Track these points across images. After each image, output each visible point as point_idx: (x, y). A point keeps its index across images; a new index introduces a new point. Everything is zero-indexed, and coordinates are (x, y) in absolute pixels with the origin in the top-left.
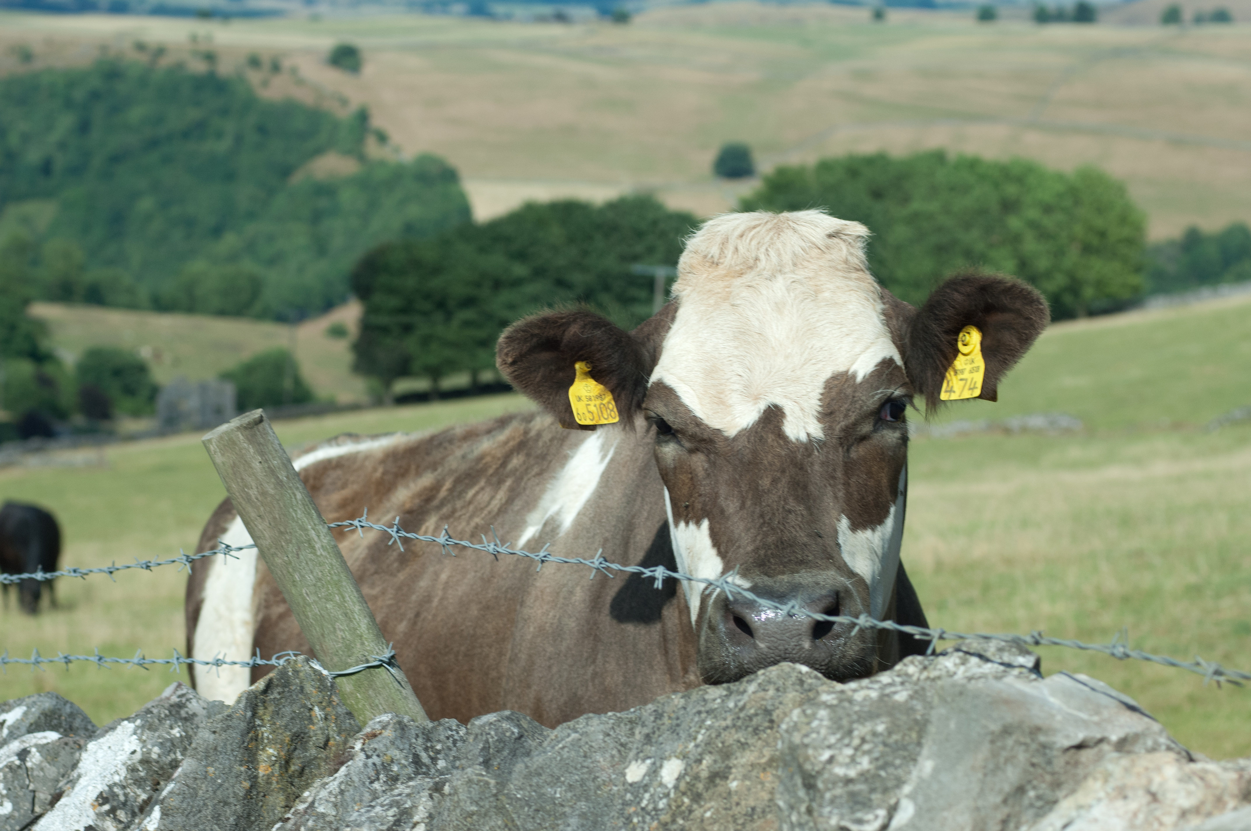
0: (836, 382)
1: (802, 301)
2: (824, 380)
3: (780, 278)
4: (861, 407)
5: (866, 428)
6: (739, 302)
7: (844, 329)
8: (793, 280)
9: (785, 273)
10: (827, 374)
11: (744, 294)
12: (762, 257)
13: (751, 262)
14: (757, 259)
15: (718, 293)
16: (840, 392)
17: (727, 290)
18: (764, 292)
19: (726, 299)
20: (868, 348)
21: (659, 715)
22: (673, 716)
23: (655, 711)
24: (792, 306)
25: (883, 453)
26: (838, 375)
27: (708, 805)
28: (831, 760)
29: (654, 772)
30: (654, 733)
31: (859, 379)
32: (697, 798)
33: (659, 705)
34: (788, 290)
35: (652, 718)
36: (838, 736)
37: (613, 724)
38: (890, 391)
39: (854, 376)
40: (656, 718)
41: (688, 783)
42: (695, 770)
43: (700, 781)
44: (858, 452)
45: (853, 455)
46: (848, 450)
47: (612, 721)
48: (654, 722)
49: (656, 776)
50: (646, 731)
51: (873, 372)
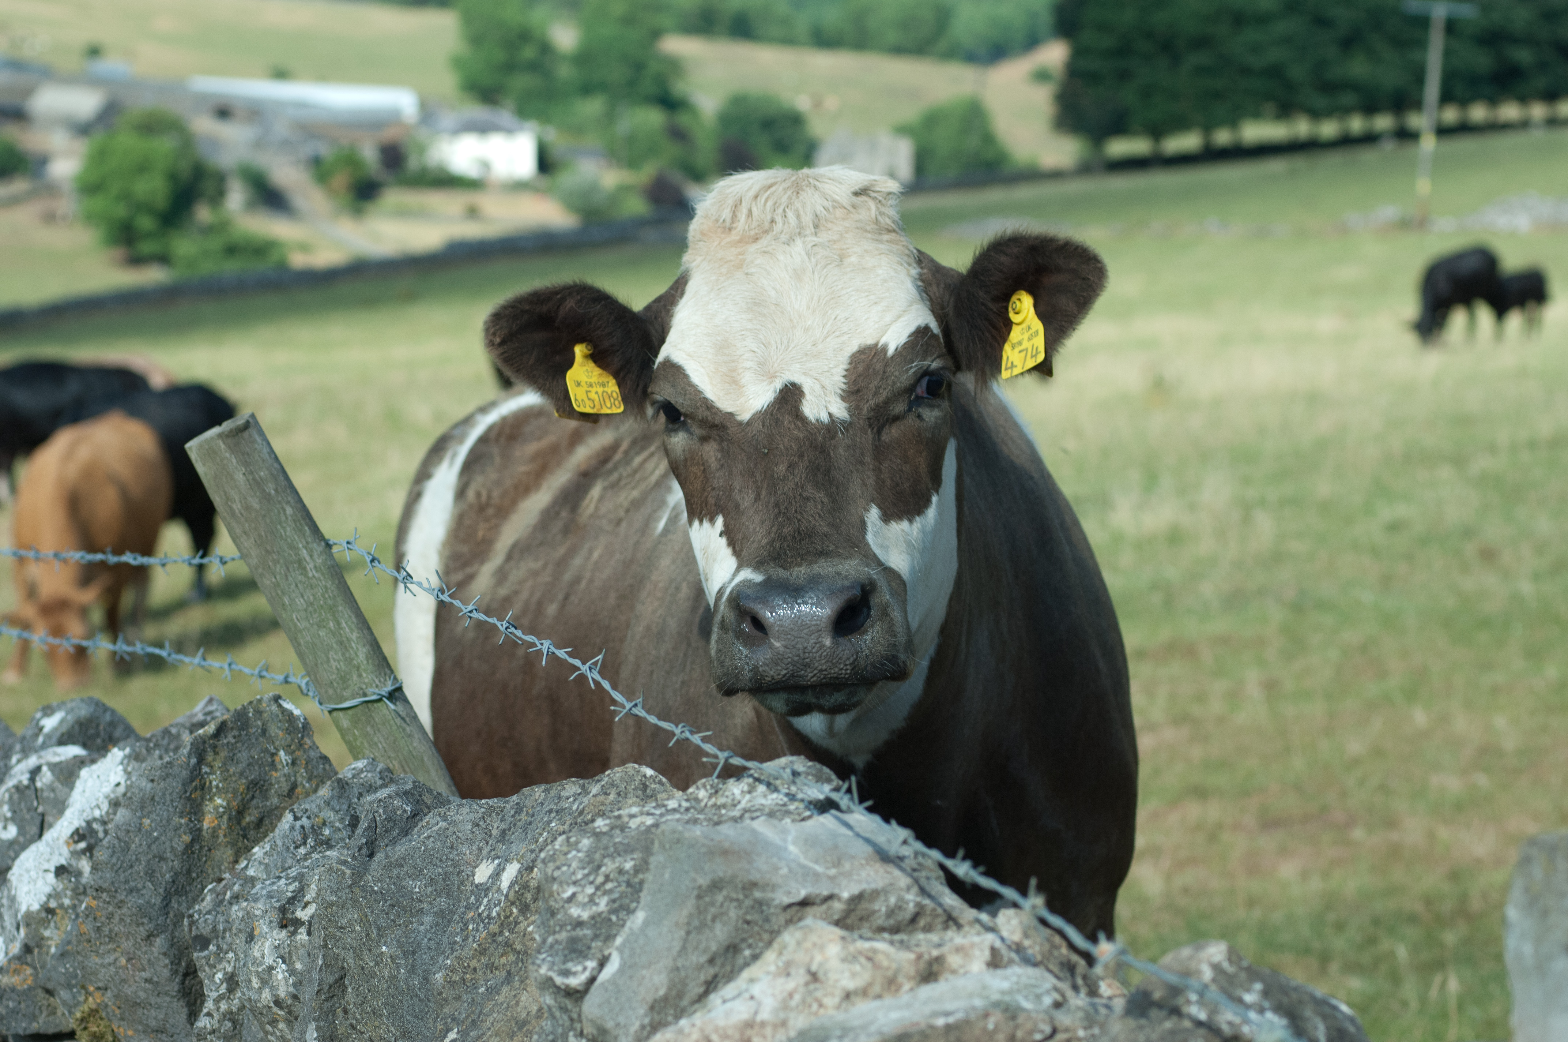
0: (863, 357)
1: (825, 267)
2: (849, 355)
3: (799, 242)
4: (894, 383)
5: (899, 408)
6: (753, 270)
7: (872, 297)
8: (813, 243)
9: (805, 236)
10: (853, 347)
11: (758, 262)
12: (779, 219)
13: (767, 225)
14: (773, 221)
15: (730, 261)
16: (868, 367)
17: (741, 257)
18: (781, 257)
19: (740, 266)
20: (899, 317)
21: (519, 809)
22: (530, 812)
23: (517, 804)
24: (813, 272)
25: (920, 435)
26: (865, 349)
27: (533, 918)
28: (572, 899)
29: (497, 875)
30: (509, 829)
31: (891, 351)
32: (525, 909)
33: (523, 797)
34: (808, 255)
35: (512, 812)
36: (586, 871)
37: (484, 813)
38: (926, 363)
39: (884, 349)
40: (516, 812)
41: (516, 892)
42: (525, 879)
43: (529, 891)
44: (893, 433)
45: (885, 437)
46: (879, 432)
47: (483, 810)
48: (513, 816)
49: (497, 880)
50: (503, 826)
51: (905, 344)
